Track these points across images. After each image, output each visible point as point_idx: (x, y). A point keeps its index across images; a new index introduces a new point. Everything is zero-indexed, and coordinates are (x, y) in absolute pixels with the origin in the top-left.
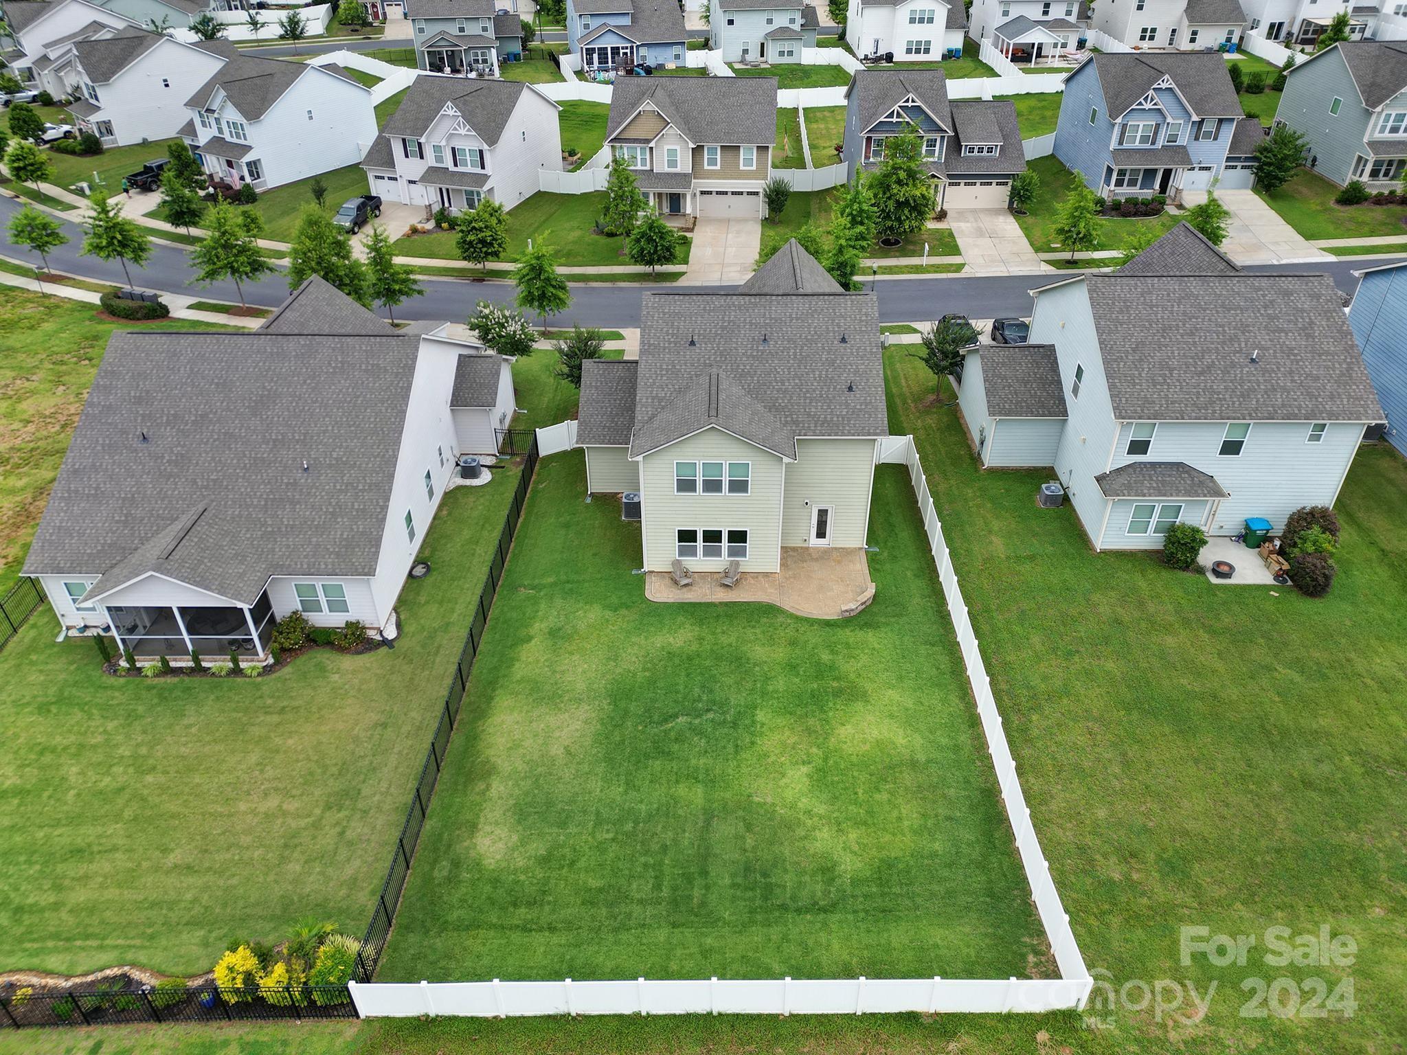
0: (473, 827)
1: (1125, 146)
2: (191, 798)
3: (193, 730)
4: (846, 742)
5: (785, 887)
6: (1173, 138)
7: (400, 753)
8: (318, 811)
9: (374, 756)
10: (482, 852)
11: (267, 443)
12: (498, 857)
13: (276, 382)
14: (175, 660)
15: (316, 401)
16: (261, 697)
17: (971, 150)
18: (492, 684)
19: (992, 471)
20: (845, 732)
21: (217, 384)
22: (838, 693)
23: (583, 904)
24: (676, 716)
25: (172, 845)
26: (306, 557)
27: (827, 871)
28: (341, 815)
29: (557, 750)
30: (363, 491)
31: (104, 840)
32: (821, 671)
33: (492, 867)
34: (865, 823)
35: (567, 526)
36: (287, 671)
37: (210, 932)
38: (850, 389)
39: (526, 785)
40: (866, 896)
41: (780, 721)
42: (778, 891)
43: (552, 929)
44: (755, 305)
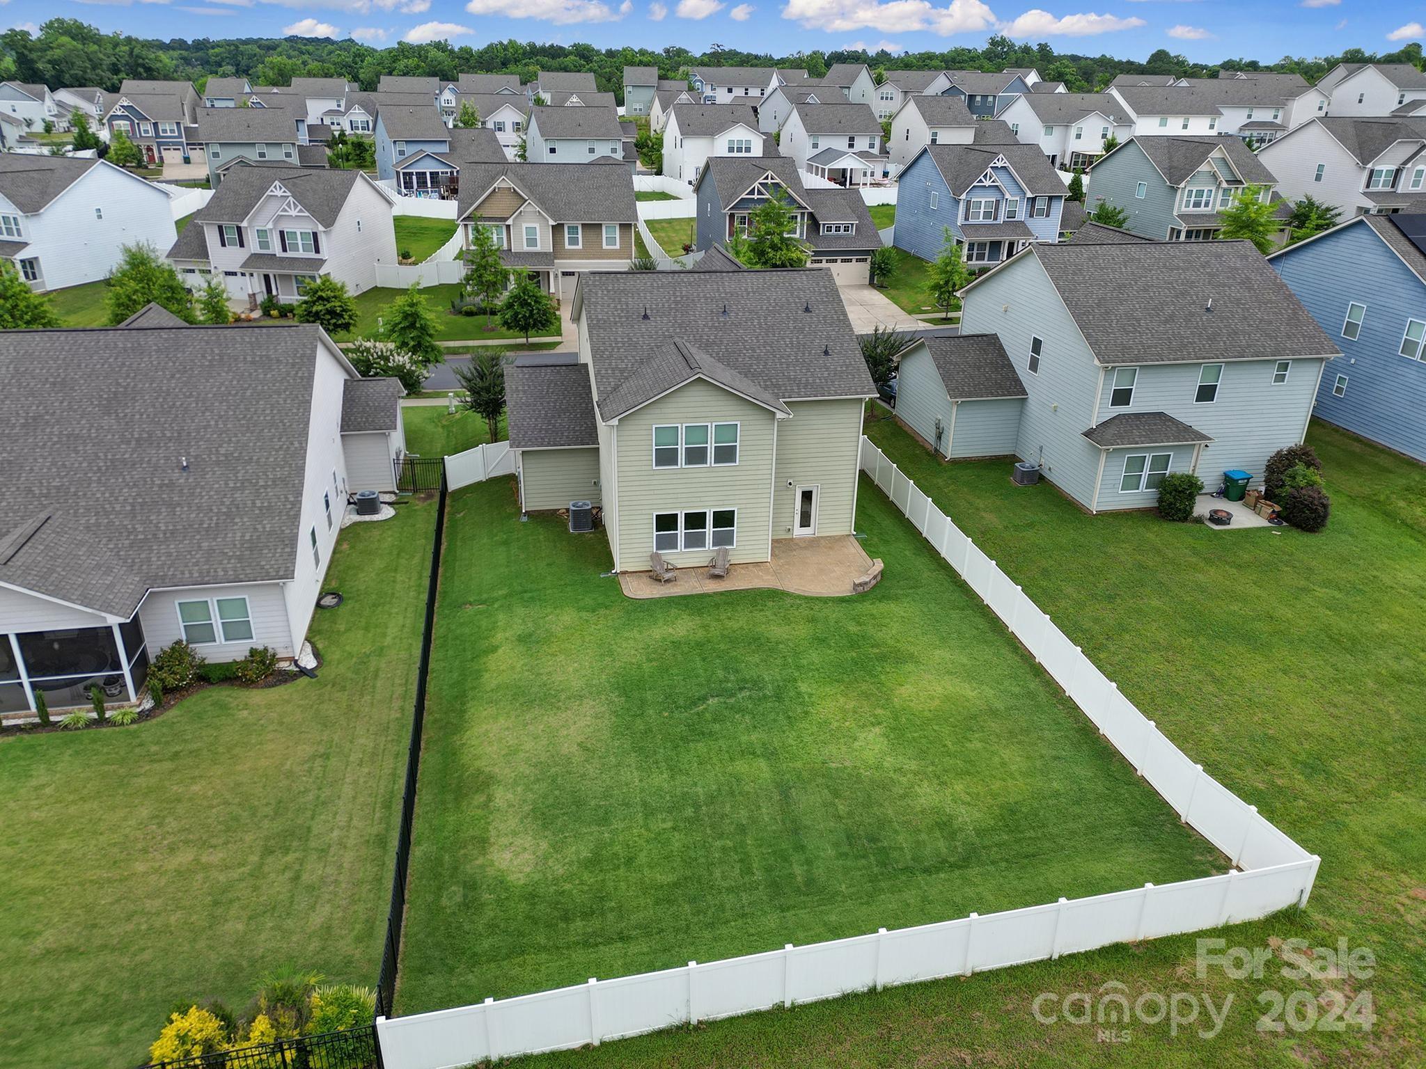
1: (971, 221)
2: (58, 868)
3: (48, 791)
4: (911, 701)
5: (901, 849)
6: (1012, 214)
7: (355, 782)
8: (254, 858)
9: (320, 789)
10: (504, 866)
12: (528, 870)
13: (134, 378)
14: (7, 718)
15: (190, 396)
16: (141, 745)
17: (829, 229)
18: (462, 697)
19: (955, 462)
21: (54, 384)
22: (882, 658)
23: (657, 903)
24: (704, 699)
25: (39, 927)
26: (196, 564)
28: (290, 858)
30: (265, 487)
33: (522, 882)
34: (968, 773)
35: (506, 543)
36: (172, 714)
37: (118, 1025)
38: (826, 353)
39: (541, 787)
40: (998, 845)
41: (829, 689)
42: (895, 854)
43: (623, 938)
44: (706, 281)
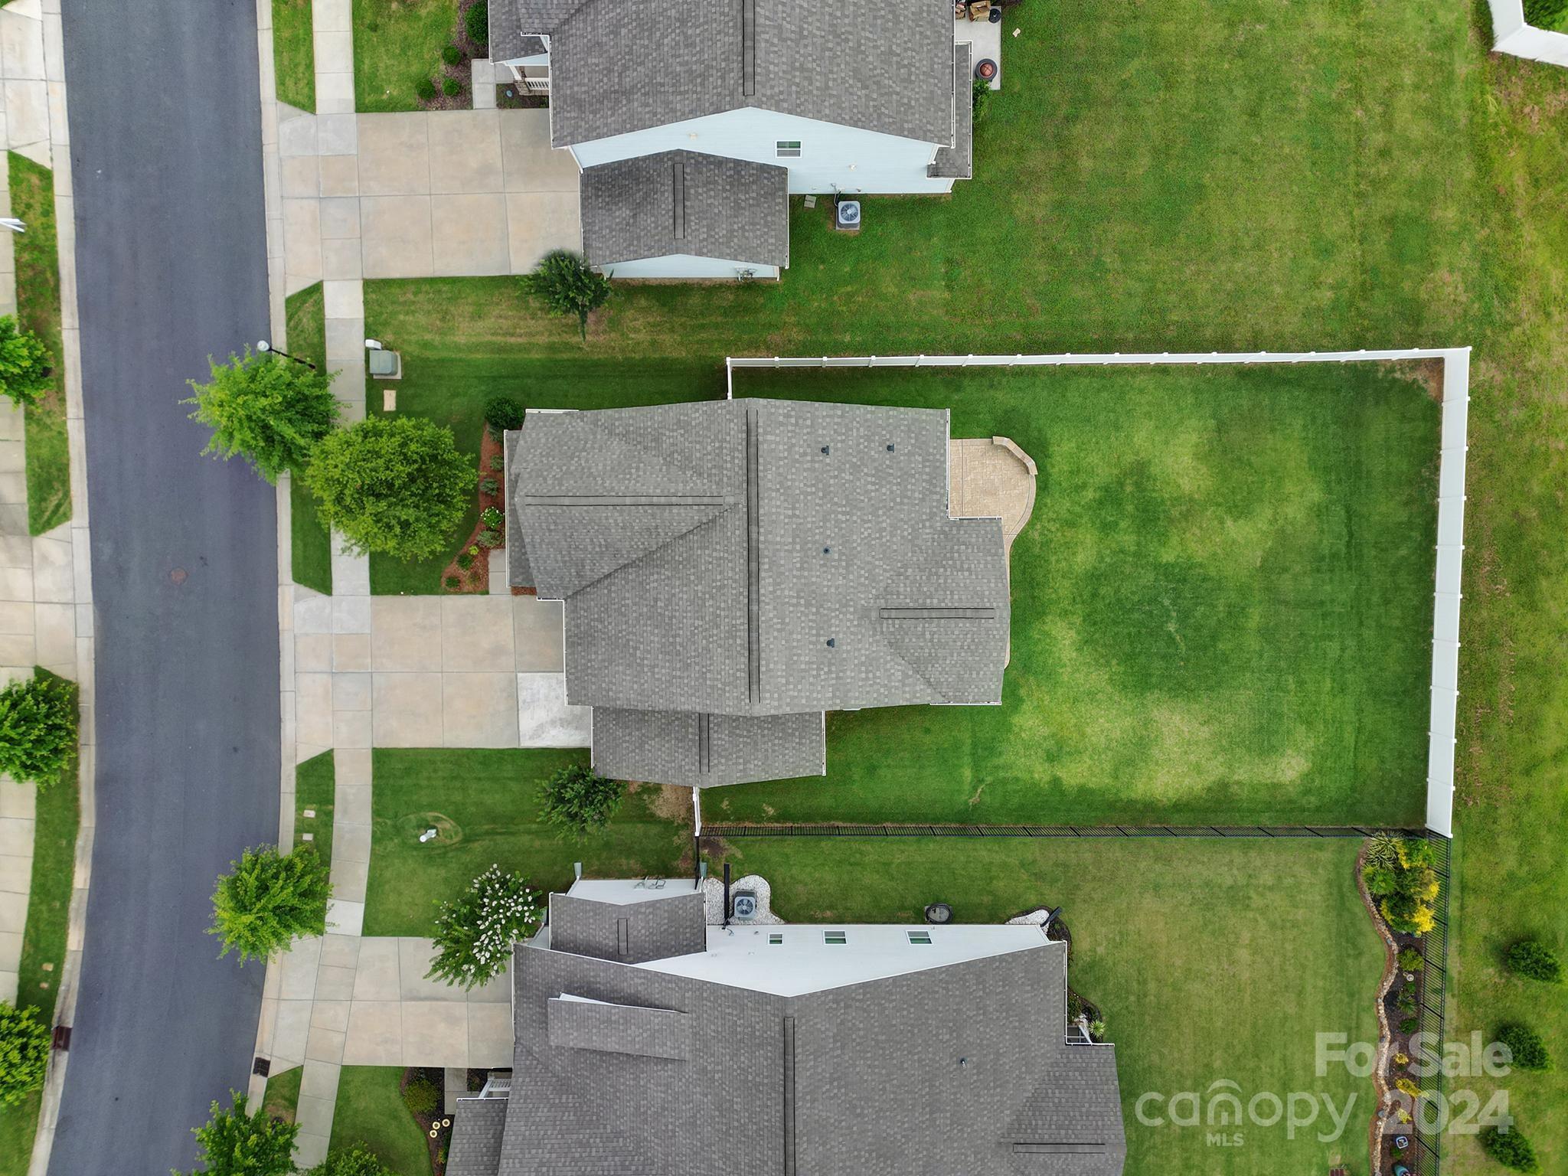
0: (1277, 786)
2: (1237, 1020)
3: (1166, 1051)
4: (1199, 486)
5: (1332, 544)
8: (1251, 915)
10: (1298, 774)
11: (935, 1119)
12: (1304, 761)
15: (884, 1089)
19: (786, 273)
20: (1187, 485)
24: (1168, 632)
25: (1281, 1015)
27: (1319, 512)
28: (1253, 895)
29: (1205, 732)
31: (1276, 1071)
32: (1110, 496)
38: (890, 448)
39: (1240, 752)
41: (1175, 540)
